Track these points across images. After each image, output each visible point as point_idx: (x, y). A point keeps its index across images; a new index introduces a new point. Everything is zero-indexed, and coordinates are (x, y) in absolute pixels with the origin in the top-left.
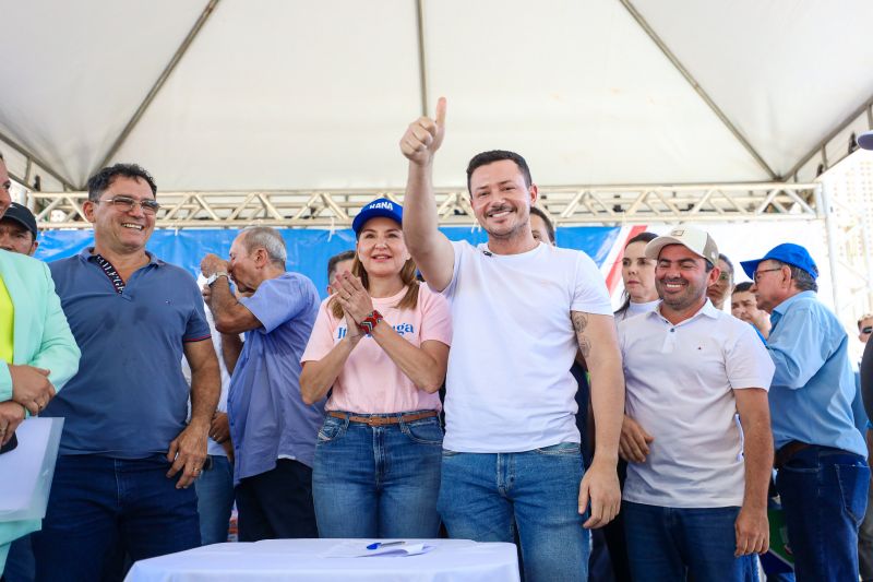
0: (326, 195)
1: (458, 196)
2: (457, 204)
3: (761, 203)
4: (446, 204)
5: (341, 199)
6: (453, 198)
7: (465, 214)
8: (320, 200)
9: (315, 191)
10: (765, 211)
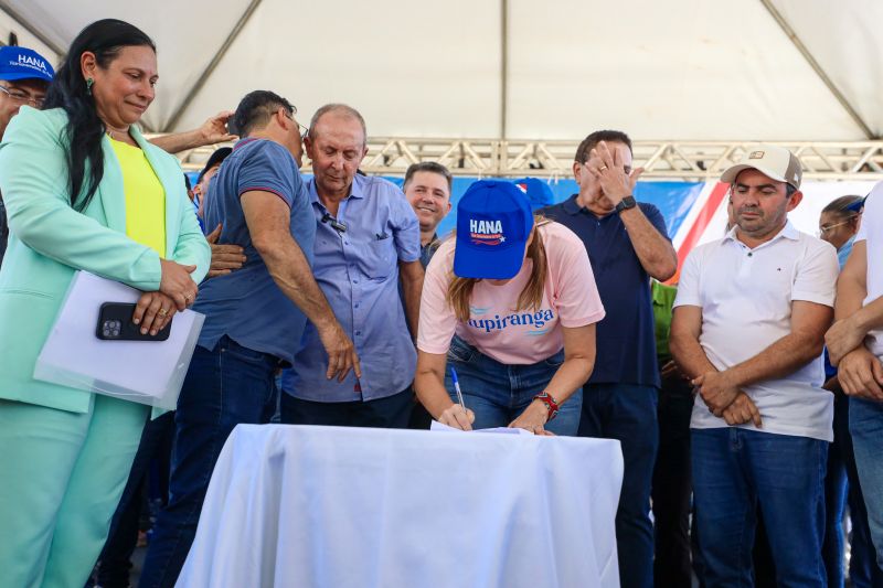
0: (401, 143)
1: (535, 147)
2: (534, 156)
3: (856, 162)
4: (523, 155)
5: (415, 148)
6: (529, 149)
7: (541, 167)
8: (395, 148)
9: (390, 138)
10: (860, 170)
